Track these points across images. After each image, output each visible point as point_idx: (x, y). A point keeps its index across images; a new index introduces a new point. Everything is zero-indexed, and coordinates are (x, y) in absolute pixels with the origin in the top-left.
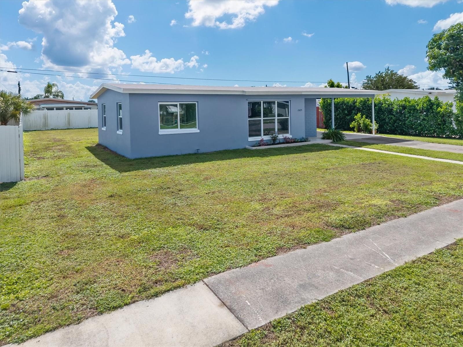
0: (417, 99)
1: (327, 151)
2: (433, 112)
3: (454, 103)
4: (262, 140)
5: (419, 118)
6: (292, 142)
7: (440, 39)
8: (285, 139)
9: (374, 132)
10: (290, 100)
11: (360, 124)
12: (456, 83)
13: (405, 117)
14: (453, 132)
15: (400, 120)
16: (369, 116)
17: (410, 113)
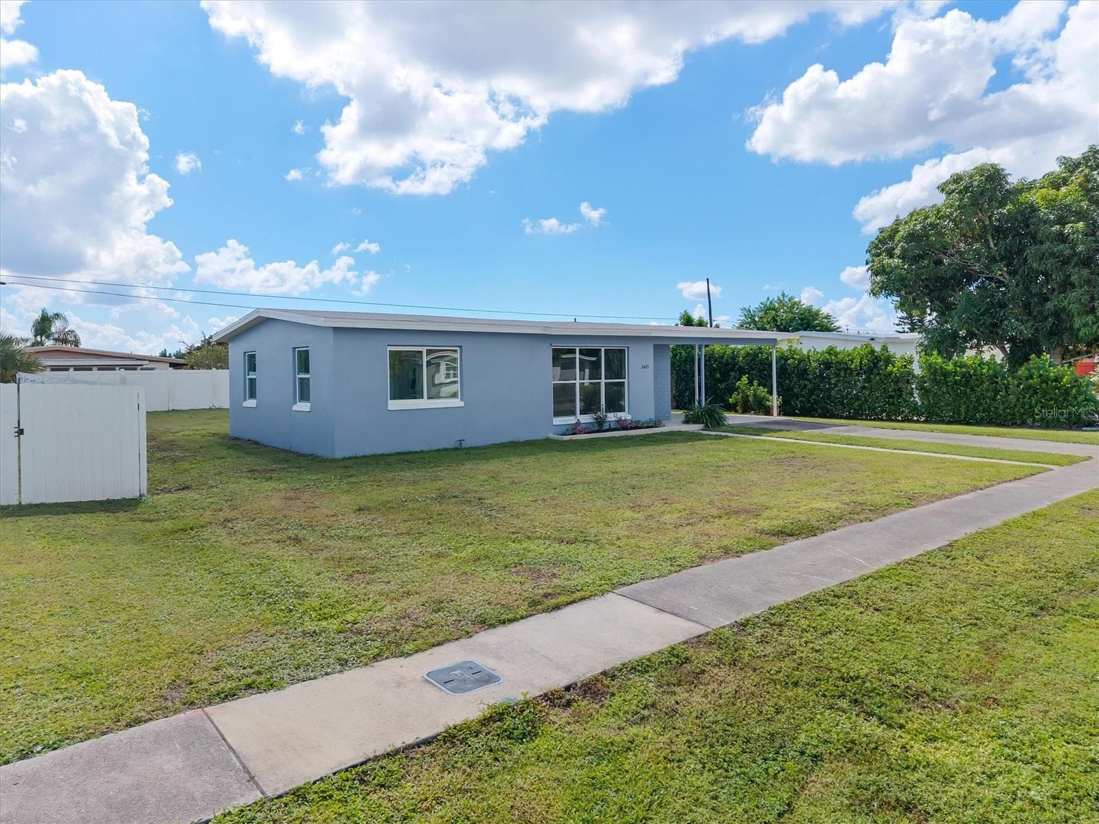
0: (850, 348)
1: (702, 442)
2: (879, 374)
3: (916, 357)
4: (578, 423)
5: (856, 385)
6: (632, 428)
7: (891, 238)
8: (619, 421)
9: (775, 411)
10: (628, 347)
11: (748, 396)
12: (909, 324)
13: (830, 384)
14: (915, 410)
15: (821, 390)
16: (766, 382)
17: (838, 375)
